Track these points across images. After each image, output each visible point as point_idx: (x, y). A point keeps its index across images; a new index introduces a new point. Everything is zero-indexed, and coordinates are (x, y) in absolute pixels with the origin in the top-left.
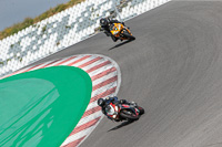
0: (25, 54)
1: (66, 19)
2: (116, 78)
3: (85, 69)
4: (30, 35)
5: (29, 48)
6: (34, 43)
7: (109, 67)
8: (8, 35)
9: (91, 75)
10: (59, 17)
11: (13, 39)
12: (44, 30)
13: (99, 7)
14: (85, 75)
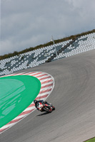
0: (12, 68)
1: (33, 54)
2: (52, 84)
3: (39, 78)
4: (16, 59)
5: (14, 65)
6: (17, 63)
7: (50, 79)
8: (6, 58)
9: (41, 81)
10: (30, 53)
11: (8, 60)
12: (23, 58)
13: (49, 51)
14: (38, 81)
